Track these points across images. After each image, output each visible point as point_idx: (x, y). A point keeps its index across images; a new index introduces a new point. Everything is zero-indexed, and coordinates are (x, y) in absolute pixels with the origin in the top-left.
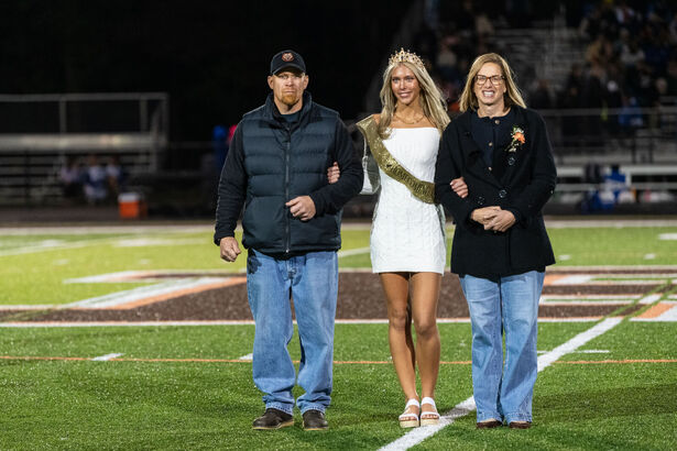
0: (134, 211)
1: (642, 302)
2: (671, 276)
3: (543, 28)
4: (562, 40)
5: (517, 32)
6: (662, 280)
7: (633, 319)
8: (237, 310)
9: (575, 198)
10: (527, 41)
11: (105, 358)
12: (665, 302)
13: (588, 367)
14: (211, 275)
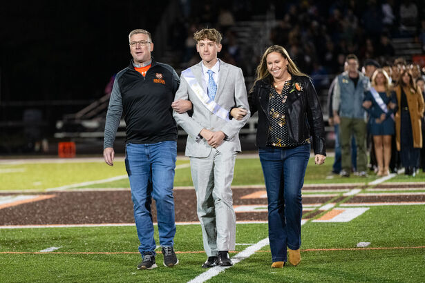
1: (321, 209)
2: (342, 190)
3: (259, 20)
6: (336, 194)
7: (314, 221)
8: (41, 218)
12: (337, 209)
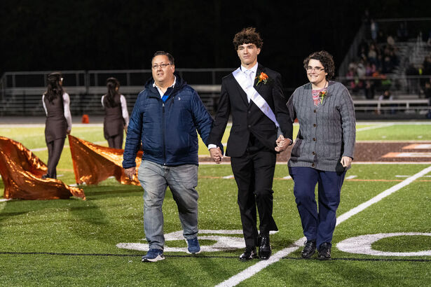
3: (413, 42)
4: (420, 47)
5: (402, 44)
9: (426, 112)
10: (406, 47)
13: (428, 183)
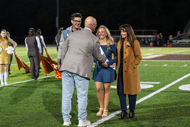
0: (152, 46)
11: (145, 65)
14: (161, 54)
